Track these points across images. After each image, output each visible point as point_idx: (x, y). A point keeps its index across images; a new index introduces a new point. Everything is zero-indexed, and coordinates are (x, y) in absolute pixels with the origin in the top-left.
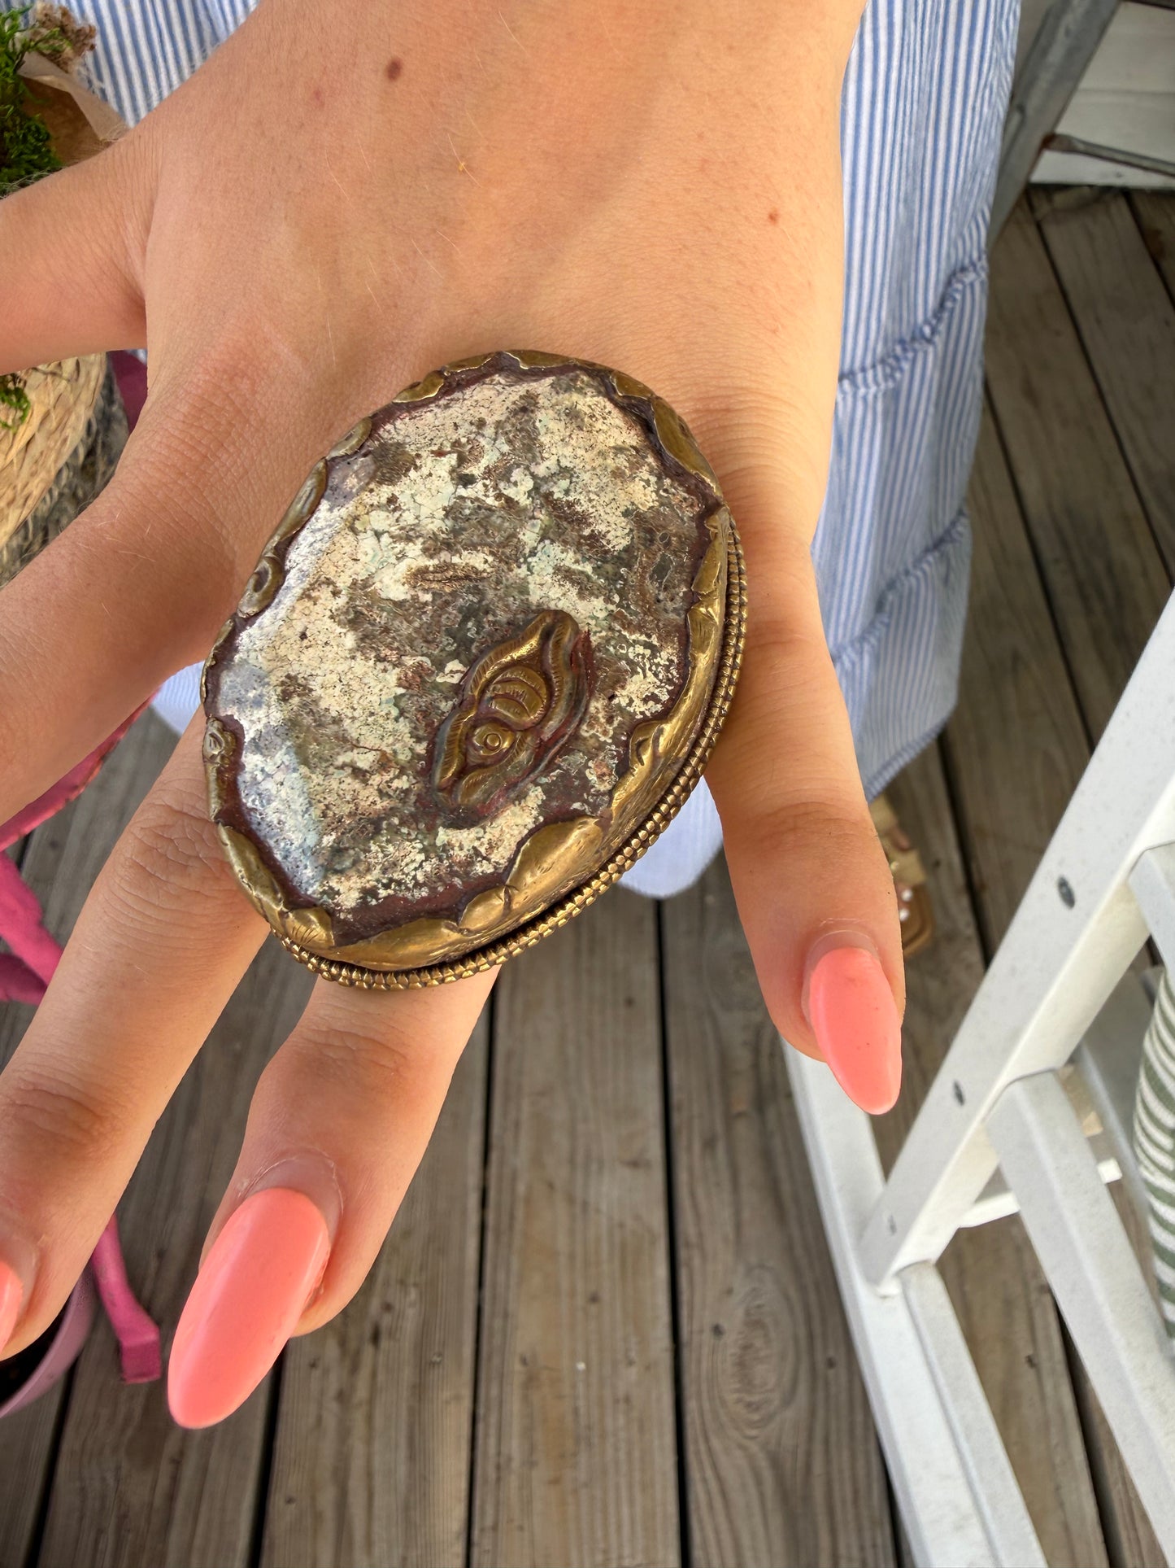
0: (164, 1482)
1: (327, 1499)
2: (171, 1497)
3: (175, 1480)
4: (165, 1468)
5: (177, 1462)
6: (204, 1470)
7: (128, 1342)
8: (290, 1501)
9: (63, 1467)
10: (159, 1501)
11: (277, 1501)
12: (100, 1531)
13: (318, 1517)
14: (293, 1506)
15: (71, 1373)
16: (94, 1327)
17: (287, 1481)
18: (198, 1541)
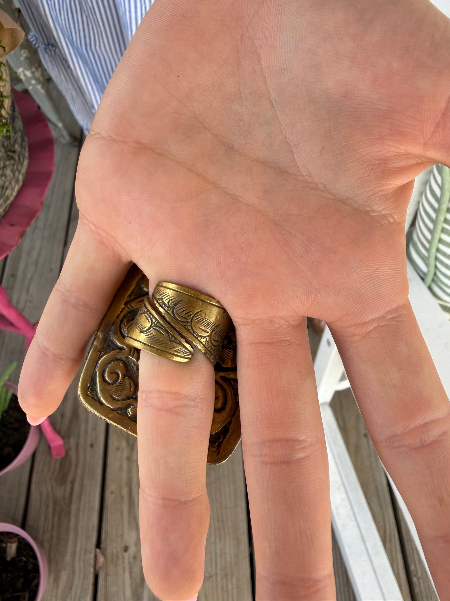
0: (68, 489)
1: (125, 492)
2: (71, 494)
3: (72, 488)
4: (69, 485)
5: (73, 483)
6: (82, 485)
7: (53, 445)
8: (112, 493)
9: (33, 486)
10: (67, 495)
11: (108, 494)
12: (47, 506)
13: (122, 497)
14: (113, 495)
15: (34, 455)
16: (40, 440)
17: (111, 486)
18: (82, 508)
